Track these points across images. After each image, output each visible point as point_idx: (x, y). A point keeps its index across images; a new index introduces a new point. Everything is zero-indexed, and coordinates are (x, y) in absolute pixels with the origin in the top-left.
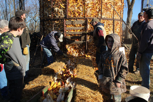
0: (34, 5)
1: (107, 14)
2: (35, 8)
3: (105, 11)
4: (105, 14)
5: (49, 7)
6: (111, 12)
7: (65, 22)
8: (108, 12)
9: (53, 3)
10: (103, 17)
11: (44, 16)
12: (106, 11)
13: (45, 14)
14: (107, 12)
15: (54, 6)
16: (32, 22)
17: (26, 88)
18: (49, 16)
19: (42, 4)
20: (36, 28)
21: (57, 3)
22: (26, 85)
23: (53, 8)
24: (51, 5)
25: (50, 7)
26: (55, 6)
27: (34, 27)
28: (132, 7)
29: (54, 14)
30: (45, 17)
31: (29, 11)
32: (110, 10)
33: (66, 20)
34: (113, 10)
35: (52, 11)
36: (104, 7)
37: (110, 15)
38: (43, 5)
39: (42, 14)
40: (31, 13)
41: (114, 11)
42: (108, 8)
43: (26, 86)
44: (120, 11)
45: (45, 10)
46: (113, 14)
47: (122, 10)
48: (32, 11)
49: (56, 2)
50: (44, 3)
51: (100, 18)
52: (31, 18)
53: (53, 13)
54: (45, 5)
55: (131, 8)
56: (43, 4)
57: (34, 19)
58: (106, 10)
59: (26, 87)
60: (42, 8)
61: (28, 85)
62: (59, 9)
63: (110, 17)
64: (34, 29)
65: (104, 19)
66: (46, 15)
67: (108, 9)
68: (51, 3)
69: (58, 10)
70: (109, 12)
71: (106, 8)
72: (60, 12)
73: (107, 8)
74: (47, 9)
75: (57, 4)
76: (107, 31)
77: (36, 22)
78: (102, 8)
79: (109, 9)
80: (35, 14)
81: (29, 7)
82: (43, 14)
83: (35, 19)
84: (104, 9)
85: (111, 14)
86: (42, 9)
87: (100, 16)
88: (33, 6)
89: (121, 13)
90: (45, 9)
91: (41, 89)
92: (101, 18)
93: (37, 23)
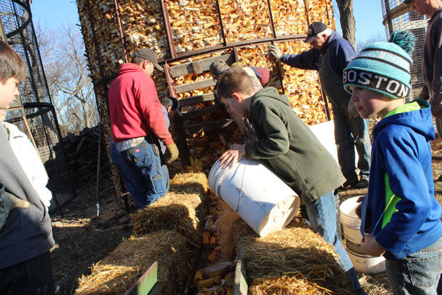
0: (69, 55)
1: (289, 22)
2: (74, 63)
3: (281, 15)
4: (283, 23)
5: (112, 37)
6: (298, 15)
7: (170, 70)
8: (292, 18)
9: (124, 23)
10: (279, 33)
11: (102, 67)
12: (285, 15)
13: (105, 61)
14: (288, 17)
15: (127, 29)
16: (73, 106)
17: (85, 287)
18: (117, 63)
19: (91, 32)
20: (89, 120)
21: (135, 18)
22: (83, 277)
23: (124, 38)
24: (118, 28)
25: (116, 36)
26: (129, 29)
27: (82, 118)
28: (349, 4)
29: (131, 53)
30: (107, 69)
31: (57, 76)
32: (296, 9)
33: (170, 66)
34: (303, 10)
35: (125, 47)
36: (277, 6)
37: (299, 24)
38: (94, 35)
39: (95, 64)
40: (67, 80)
41: (306, 11)
42: (288, 5)
43: (83, 280)
44: (324, 9)
45: (102, 50)
46: (306, 22)
47: (328, 6)
48: (66, 74)
49: (130, 17)
50: (95, 29)
51: (272, 38)
52: (68, 96)
53: (128, 51)
54: (100, 35)
55: (348, 8)
56: (94, 32)
57: (76, 96)
58: (285, 12)
59: (84, 284)
60: (92, 44)
61: (89, 277)
62: (142, 36)
63: (300, 31)
64: (83, 124)
65: (282, 40)
66: (109, 62)
67: (288, 7)
68: (117, 23)
69: (141, 40)
70: (294, 18)
71: (283, 7)
72: (147, 43)
73: (286, 6)
74: (108, 44)
75: (134, 23)
76: (300, 74)
77: (83, 101)
78: (271, 8)
79: (291, 6)
80: (78, 79)
81: (57, 63)
82: (98, 62)
83: (78, 95)
84: (277, 12)
85: (301, 23)
86: (94, 48)
87: (271, 32)
88: (69, 59)
89: (328, 16)
90: (101, 47)
91: (133, 281)
92: (275, 37)
93: (86, 105)
